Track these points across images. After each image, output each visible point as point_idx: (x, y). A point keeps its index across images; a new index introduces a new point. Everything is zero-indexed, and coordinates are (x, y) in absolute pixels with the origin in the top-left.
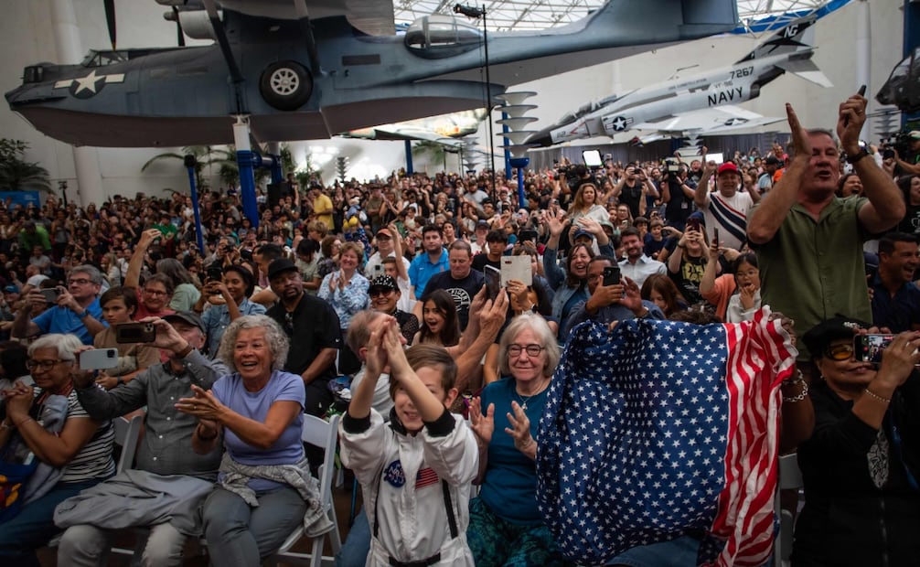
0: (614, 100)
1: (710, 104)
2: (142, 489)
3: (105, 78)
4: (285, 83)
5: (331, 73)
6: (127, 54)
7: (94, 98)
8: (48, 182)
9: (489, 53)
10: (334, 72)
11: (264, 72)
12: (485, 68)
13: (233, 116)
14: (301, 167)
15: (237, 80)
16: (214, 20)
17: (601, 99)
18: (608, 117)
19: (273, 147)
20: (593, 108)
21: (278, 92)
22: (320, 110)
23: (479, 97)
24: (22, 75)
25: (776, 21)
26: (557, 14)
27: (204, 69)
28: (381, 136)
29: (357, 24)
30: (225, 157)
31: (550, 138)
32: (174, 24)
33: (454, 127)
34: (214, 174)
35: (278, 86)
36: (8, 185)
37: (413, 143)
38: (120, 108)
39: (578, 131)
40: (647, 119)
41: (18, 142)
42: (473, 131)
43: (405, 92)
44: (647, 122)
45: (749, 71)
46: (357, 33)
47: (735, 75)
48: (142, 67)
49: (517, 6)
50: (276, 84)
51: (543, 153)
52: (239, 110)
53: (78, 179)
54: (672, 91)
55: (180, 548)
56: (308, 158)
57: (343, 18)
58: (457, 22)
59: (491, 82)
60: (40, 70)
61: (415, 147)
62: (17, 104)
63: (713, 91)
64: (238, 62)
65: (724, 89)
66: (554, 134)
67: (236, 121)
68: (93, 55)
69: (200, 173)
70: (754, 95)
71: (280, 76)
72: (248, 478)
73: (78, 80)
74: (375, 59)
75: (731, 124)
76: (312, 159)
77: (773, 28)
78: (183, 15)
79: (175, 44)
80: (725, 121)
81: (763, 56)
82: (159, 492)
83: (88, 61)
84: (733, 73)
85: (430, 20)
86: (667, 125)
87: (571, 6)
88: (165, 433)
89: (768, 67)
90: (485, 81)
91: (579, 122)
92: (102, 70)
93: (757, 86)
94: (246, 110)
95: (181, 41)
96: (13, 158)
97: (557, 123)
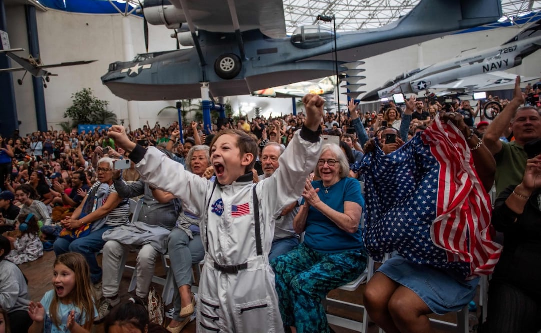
0: (418, 72)
1: (484, 71)
2: (140, 229)
3: (142, 67)
4: (227, 65)
5: (251, 59)
6: (152, 55)
7: (138, 77)
8: (116, 121)
9: (337, 44)
10: (253, 58)
11: (216, 60)
12: (334, 53)
13: (201, 83)
14: (236, 113)
15: (204, 65)
16: (193, 35)
17: (410, 72)
18: (415, 82)
19: (221, 100)
20: (405, 76)
21: (224, 70)
22: (245, 79)
23: (332, 70)
24: (108, 68)
25: (535, 16)
26: (383, 24)
27: (188, 60)
28: (279, 95)
29: (266, 33)
30: (197, 108)
31: (378, 95)
32: (175, 40)
33: (320, 90)
34: (192, 117)
35: (224, 67)
36: (99, 122)
37: (297, 100)
38: (149, 82)
39: (395, 91)
40: (440, 82)
41: (105, 102)
42: (331, 93)
43: (290, 68)
44: (440, 84)
45: (514, 48)
46: (265, 38)
47: (503, 52)
48: (159, 61)
49: (358, 21)
50: (223, 66)
51: (374, 105)
52: (204, 79)
53: (129, 120)
54: (458, 64)
55: (154, 257)
56: (240, 109)
57: (258, 31)
58: (321, 28)
59: (338, 60)
60: (115, 65)
61: (298, 103)
62: (105, 81)
63: (487, 63)
64: (204, 56)
65: (495, 61)
66: (380, 93)
67: (202, 86)
68: (138, 56)
69: (185, 117)
70: (518, 64)
71: (225, 61)
72: (190, 224)
73: (131, 69)
74: (275, 51)
75: (499, 83)
76: (242, 110)
77: (532, 21)
78: (179, 35)
79: (175, 49)
80: (495, 81)
81: (524, 38)
82: (146, 231)
83: (135, 60)
84: (502, 51)
85: (305, 28)
86: (454, 85)
87: (391, 18)
88: (151, 205)
89: (528, 45)
90: (335, 60)
91: (395, 86)
92: (141, 63)
93: (520, 58)
94: (207, 80)
95: (178, 47)
96: (102, 109)
97: (382, 86)
